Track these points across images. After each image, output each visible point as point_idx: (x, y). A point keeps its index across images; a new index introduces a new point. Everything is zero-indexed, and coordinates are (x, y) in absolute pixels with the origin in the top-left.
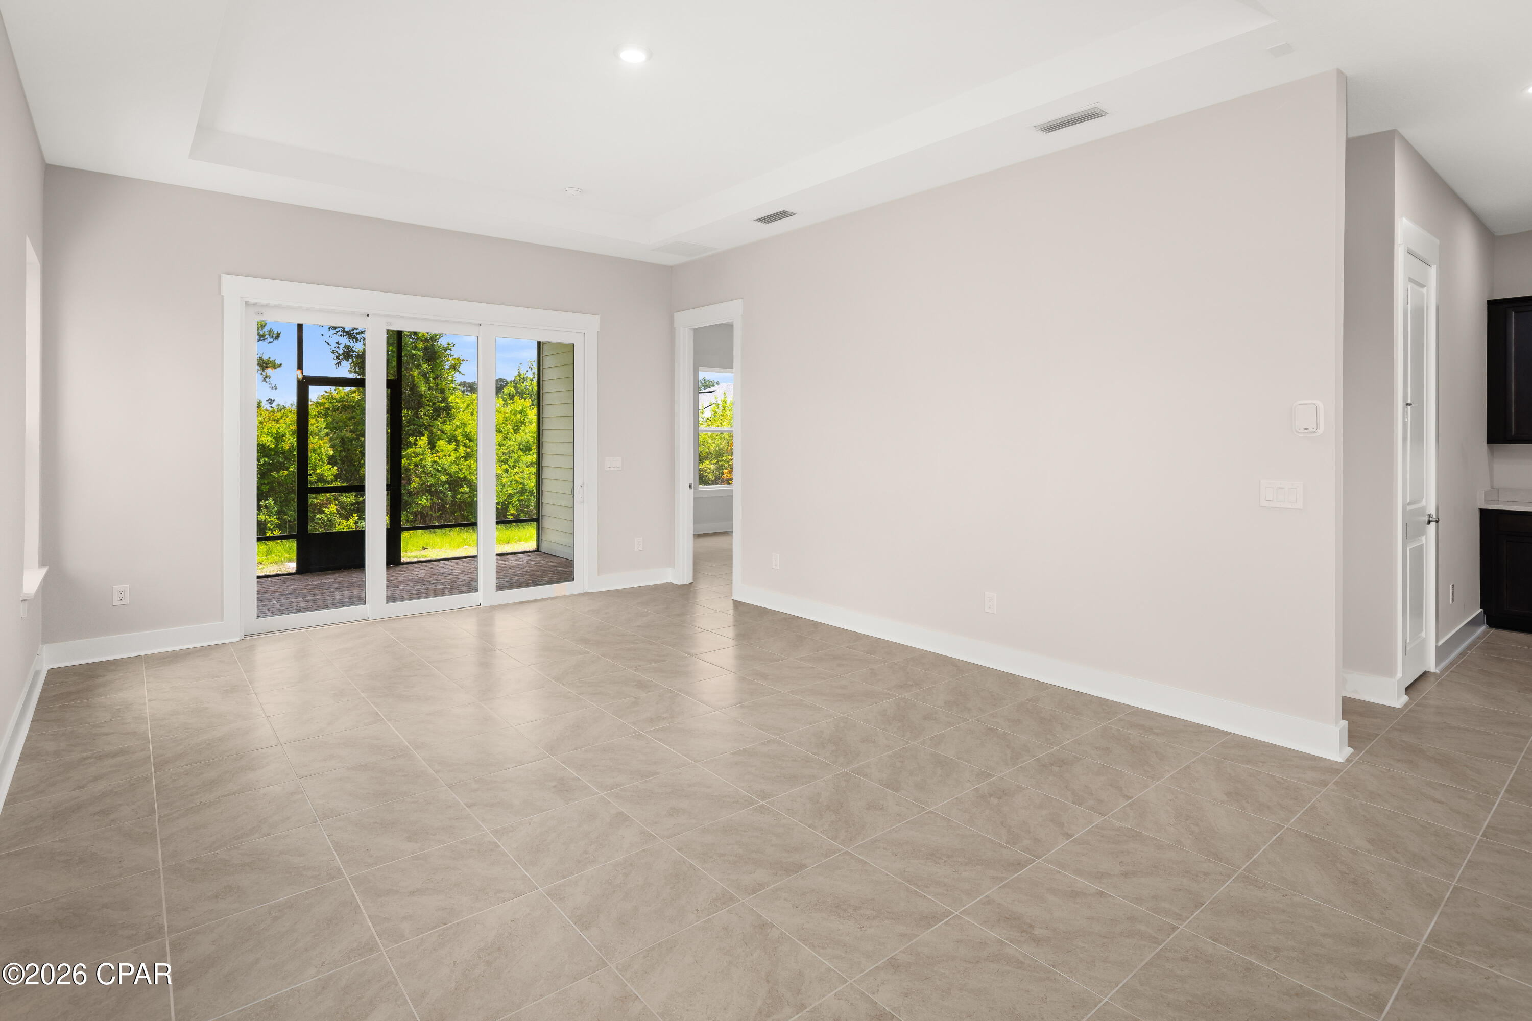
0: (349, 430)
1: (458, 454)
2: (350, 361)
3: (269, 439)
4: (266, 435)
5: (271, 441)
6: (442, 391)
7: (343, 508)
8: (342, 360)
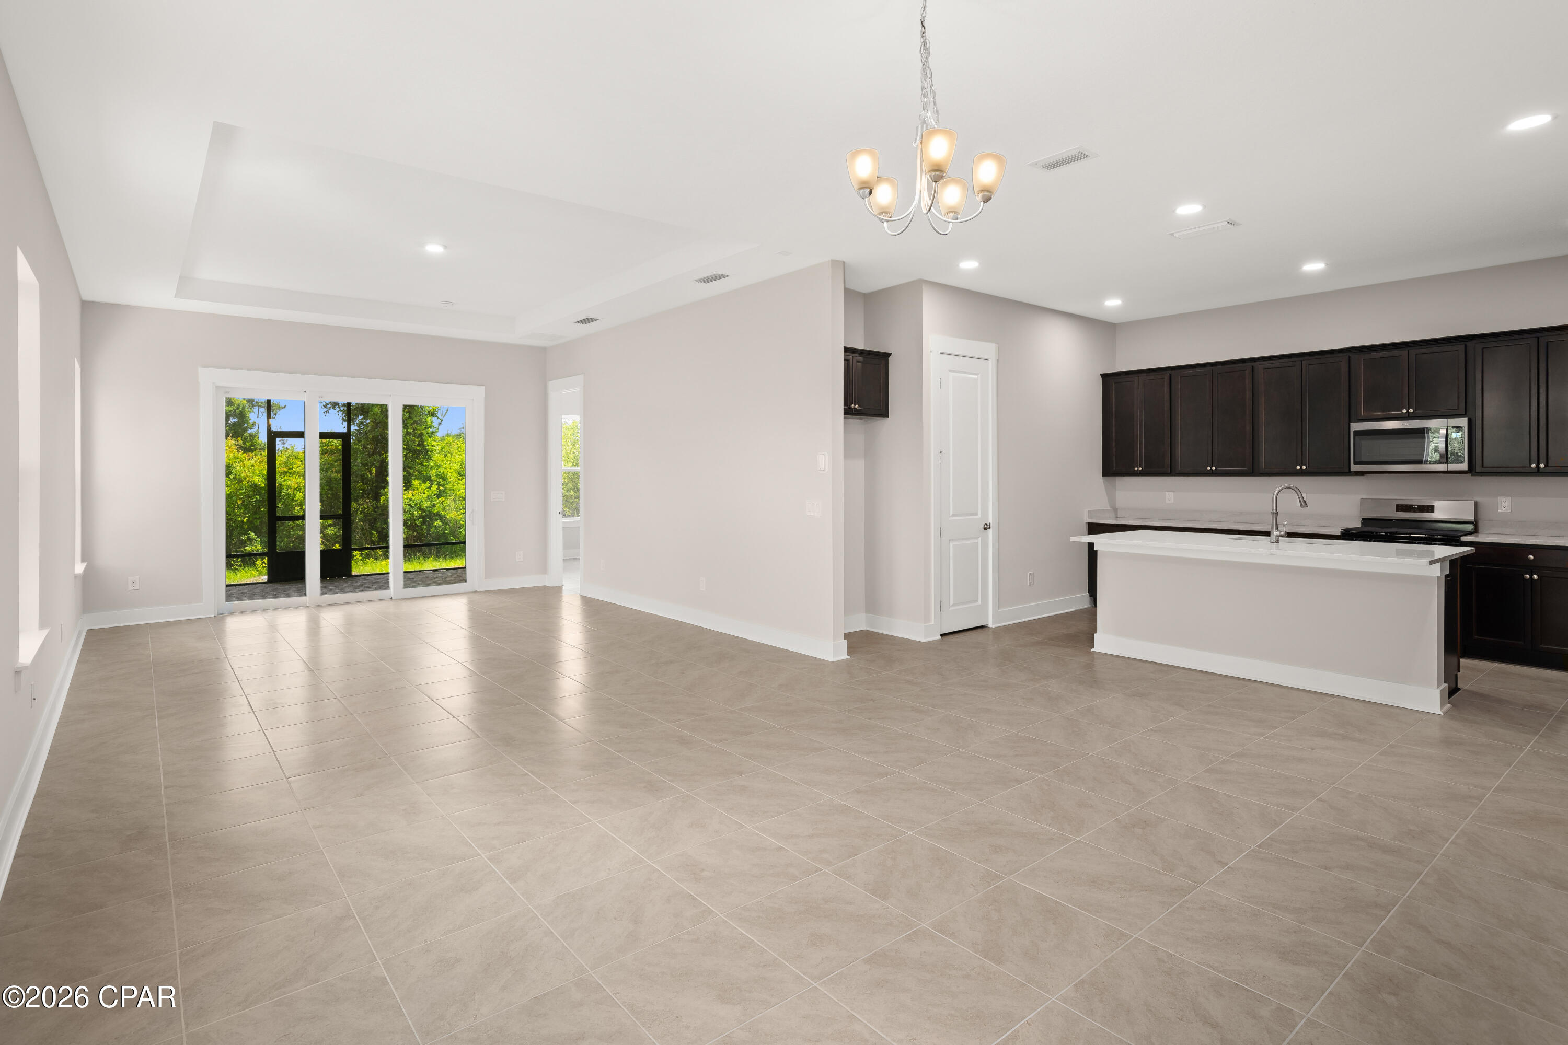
0: (334, 470)
1: (430, 492)
2: (338, 409)
3: (260, 479)
4: (258, 476)
5: (262, 481)
6: (421, 436)
7: (328, 541)
8: (330, 408)
